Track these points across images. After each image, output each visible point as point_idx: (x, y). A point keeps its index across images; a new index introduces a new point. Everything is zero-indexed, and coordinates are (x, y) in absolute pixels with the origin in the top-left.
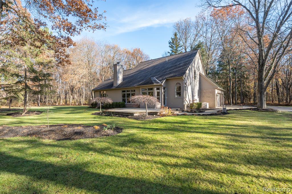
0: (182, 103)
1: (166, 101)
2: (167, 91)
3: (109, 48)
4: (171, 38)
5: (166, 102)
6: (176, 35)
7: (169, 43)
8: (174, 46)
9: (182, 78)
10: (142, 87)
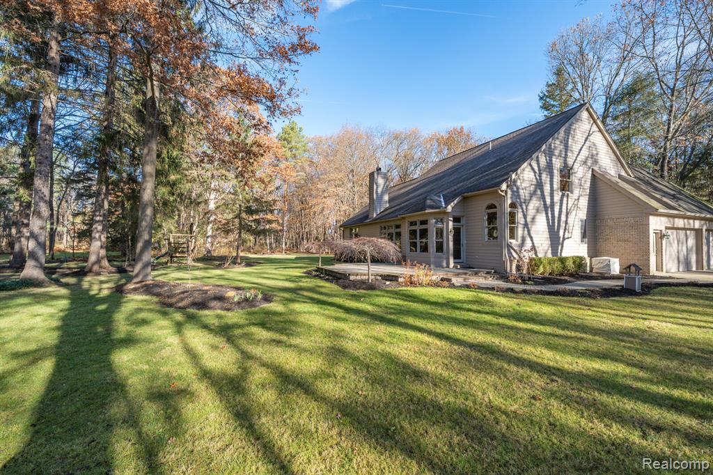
0: (499, 255)
1: (465, 251)
2: (467, 226)
3: (397, 138)
4: (545, 84)
5: (465, 254)
6: (559, 73)
7: (541, 98)
8: (555, 103)
9: (497, 192)
10: (410, 216)
